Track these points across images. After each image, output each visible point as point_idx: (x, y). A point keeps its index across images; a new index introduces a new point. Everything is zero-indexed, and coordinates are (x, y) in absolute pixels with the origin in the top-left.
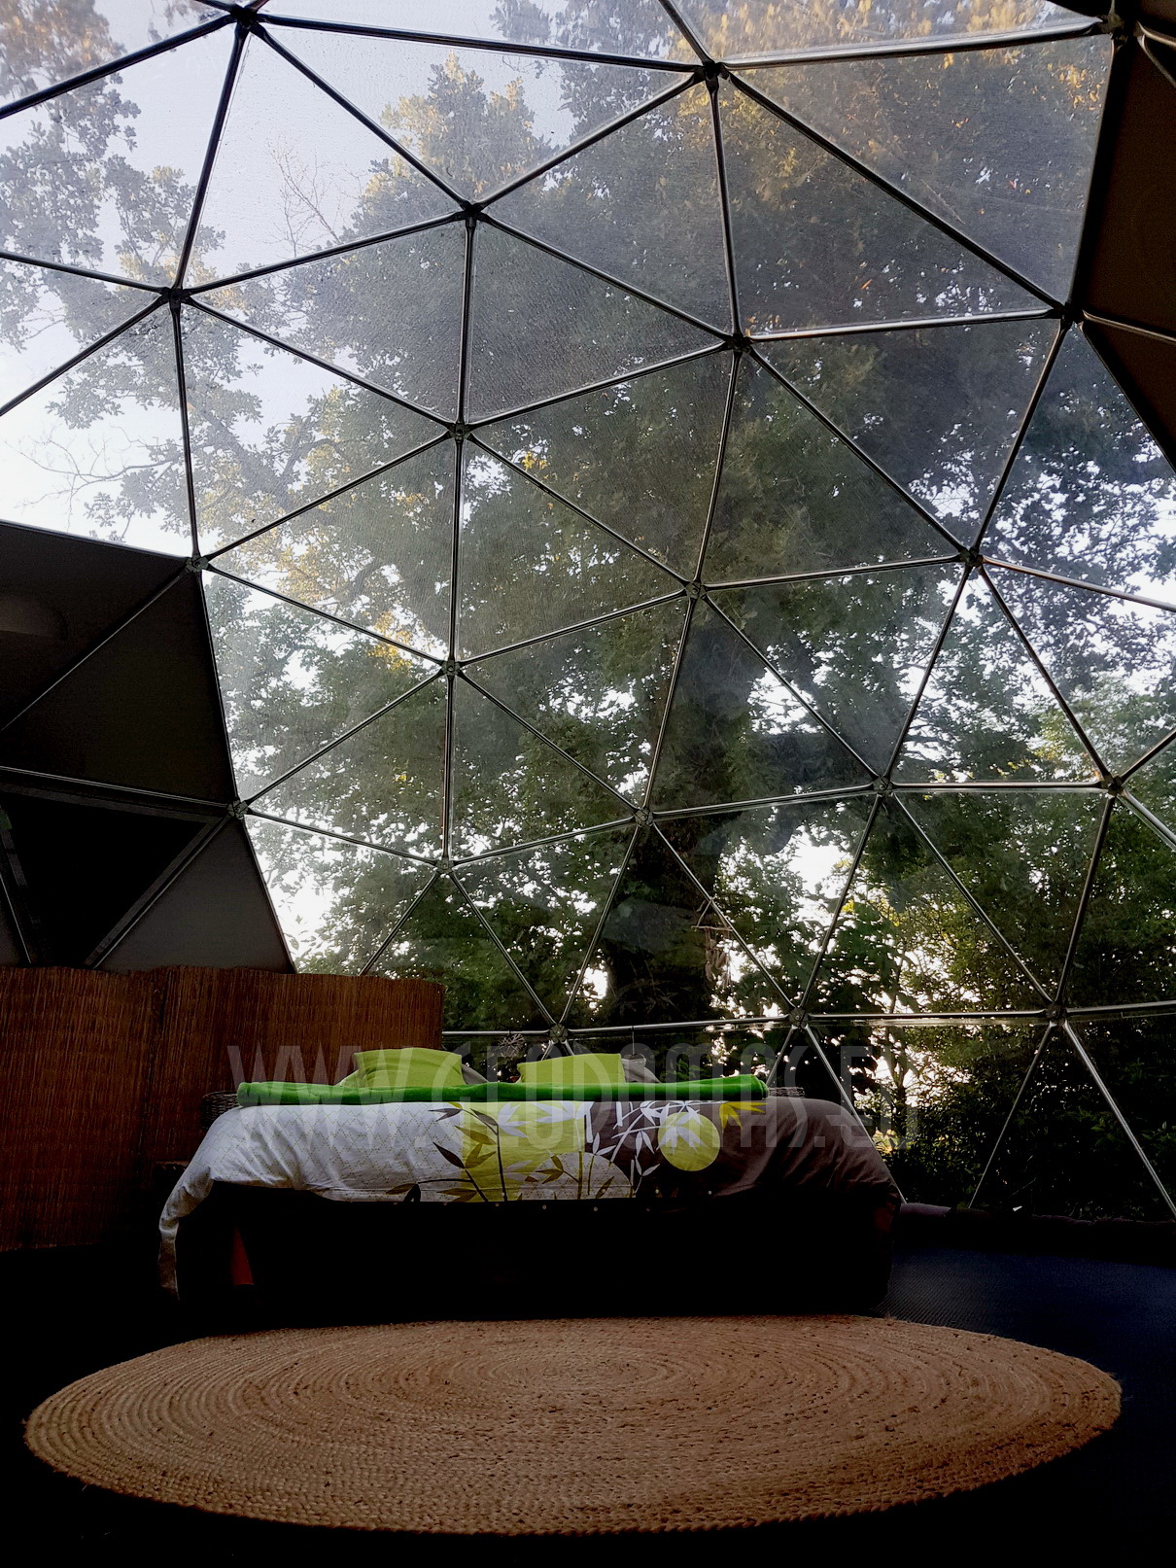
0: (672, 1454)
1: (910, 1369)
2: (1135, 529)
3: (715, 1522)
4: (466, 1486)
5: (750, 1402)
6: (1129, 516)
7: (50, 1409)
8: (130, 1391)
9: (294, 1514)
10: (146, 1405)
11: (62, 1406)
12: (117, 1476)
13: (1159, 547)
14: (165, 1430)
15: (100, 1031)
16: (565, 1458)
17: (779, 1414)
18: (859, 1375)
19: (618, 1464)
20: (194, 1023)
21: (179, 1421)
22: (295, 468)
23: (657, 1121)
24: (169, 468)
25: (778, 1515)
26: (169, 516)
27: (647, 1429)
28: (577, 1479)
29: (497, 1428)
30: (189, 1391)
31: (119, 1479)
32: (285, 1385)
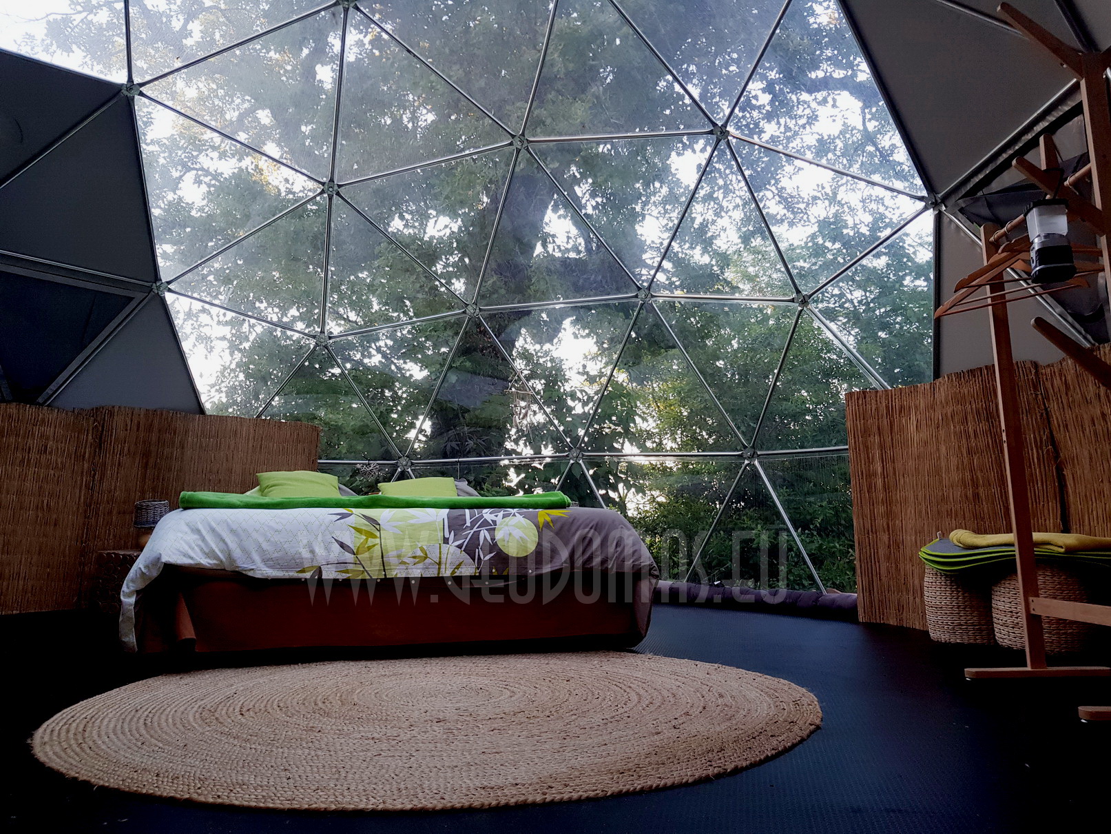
0: (533, 748)
1: (674, 688)
2: (804, 127)
3: (580, 793)
4: (393, 775)
5: (574, 712)
6: (800, 117)
7: (48, 731)
8: (110, 715)
9: (269, 800)
10: (126, 726)
11: (58, 728)
12: (120, 779)
13: (818, 141)
14: (147, 744)
15: (51, 453)
16: (459, 754)
17: (598, 719)
18: (642, 692)
19: (498, 756)
20: (126, 449)
21: (156, 736)
22: (189, 27)
23: (495, 522)
24: (86, 17)
25: (621, 787)
26: (85, 57)
27: (510, 732)
28: (473, 768)
29: (402, 735)
30: (158, 714)
31: (123, 780)
32: (231, 709)
